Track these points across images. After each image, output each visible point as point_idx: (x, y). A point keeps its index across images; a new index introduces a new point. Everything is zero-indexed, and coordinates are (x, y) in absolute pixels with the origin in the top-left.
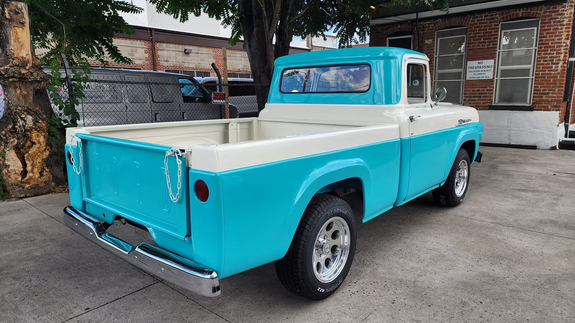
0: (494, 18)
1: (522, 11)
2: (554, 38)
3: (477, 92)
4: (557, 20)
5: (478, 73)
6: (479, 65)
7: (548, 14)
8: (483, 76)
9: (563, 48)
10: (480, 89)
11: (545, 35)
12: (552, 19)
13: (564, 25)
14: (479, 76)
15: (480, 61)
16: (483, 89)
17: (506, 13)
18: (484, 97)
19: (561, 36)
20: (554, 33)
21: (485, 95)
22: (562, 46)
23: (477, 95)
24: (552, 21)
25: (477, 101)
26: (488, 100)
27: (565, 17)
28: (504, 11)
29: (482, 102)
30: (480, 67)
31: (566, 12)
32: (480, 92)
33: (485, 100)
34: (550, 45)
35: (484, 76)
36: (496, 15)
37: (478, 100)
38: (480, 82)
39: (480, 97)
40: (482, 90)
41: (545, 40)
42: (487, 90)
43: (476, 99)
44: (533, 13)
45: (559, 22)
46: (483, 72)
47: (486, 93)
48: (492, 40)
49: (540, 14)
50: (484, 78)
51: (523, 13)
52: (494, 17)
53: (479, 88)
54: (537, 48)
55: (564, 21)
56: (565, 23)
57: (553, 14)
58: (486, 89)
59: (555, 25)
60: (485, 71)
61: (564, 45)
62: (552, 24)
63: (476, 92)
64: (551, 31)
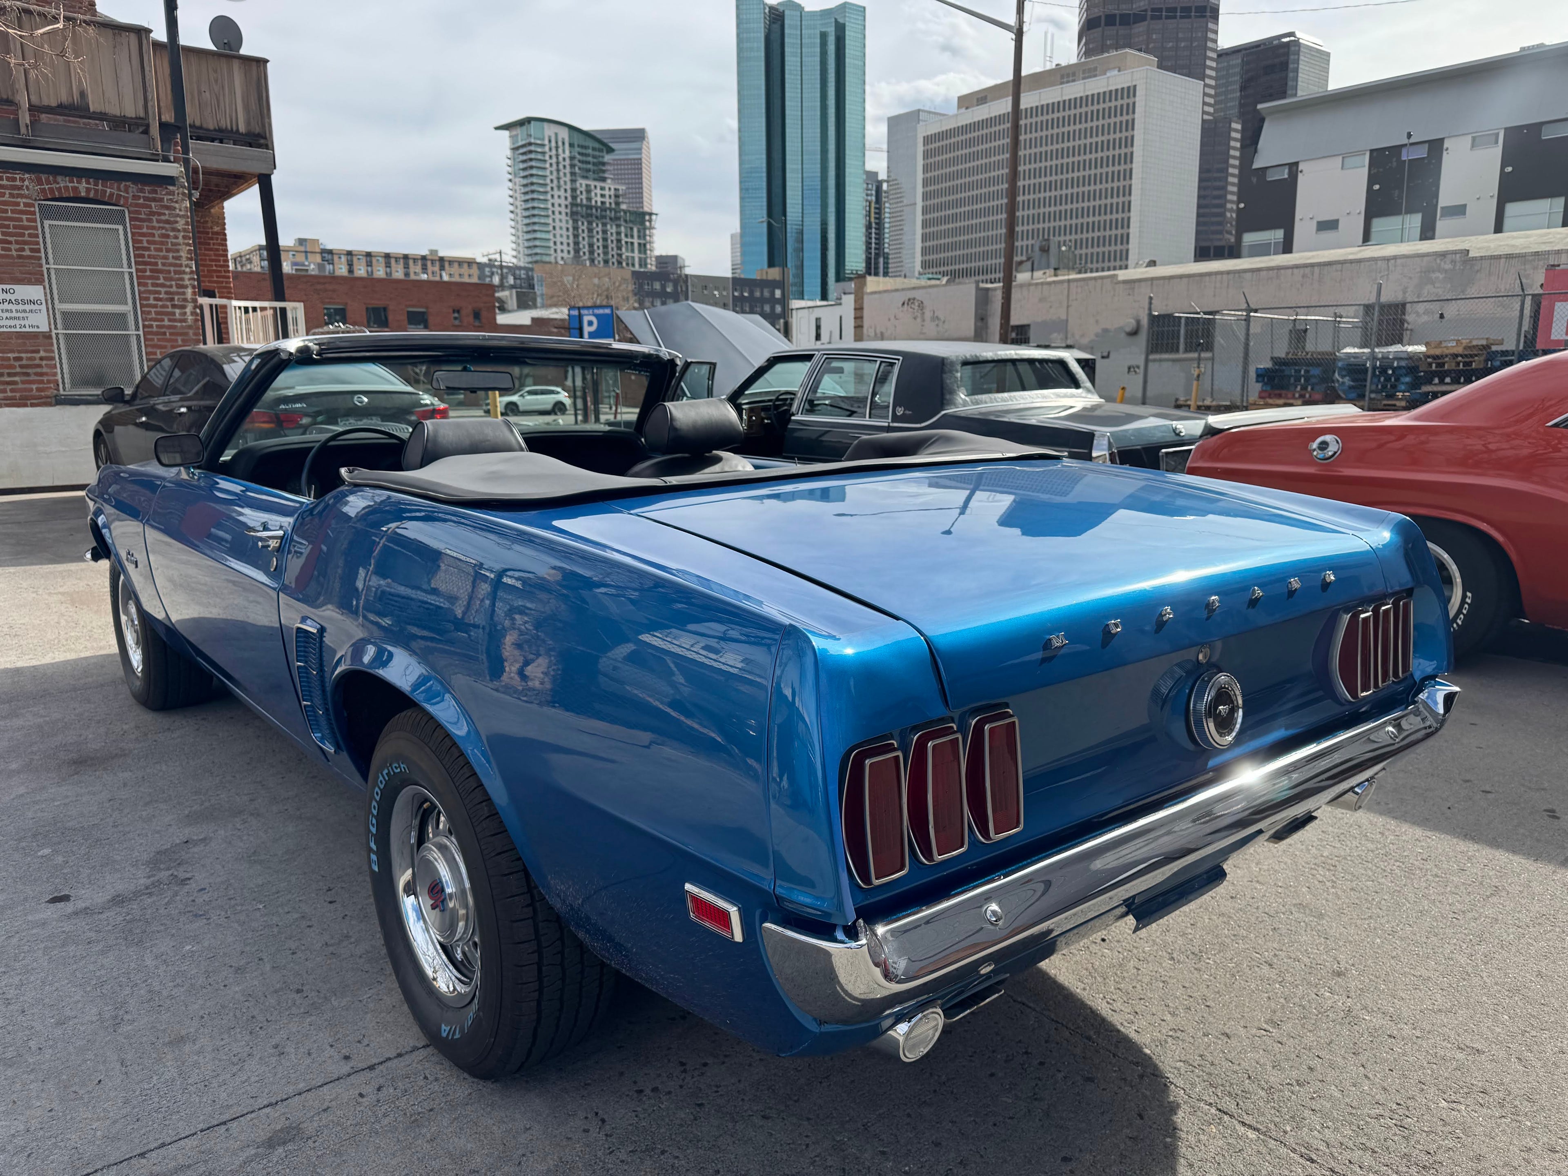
0: (20, 188)
1: (84, 184)
2: (164, 253)
3: (17, 364)
4: (163, 218)
5: (9, 315)
6: (8, 297)
7: (141, 201)
8: (23, 323)
9: (187, 277)
10: (23, 355)
11: (145, 245)
12: (153, 213)
13: (179, 231)
14: (12, 323)
15: (8, 287)
16: (29, 355)
17: (48, 183)
18: (36, 374)
19: (178, 251)
20: (162, 243)
21: (39, 370)
22: (184, 272)
23: (18, 370)
24: (154, 218)
25: (20, 386)
26: (49, 382)
27: (178, 215)
28: (43, 177)
29: (34, 387)
30: (10, 302)
31: (177, 205)
32: (24, 362)
33: (42, 382)
34: (160, 267)
35: (26, 323)
36: (22, 180)
37: (23, 382)
38: (17, 338)
39: (28, 374)
40: (29, 359)
41: (149, 256)
42: (41, 359)
43: (17, 379)
44: (112, 195)
45: (167, 222)
46: (19, 315)
47: (40, 366)
48: (26, 238)
49: (126, 198)
50: (27, 329)
51: (88, 190)
52: (18, 183)
53: (19, 352)
54: (133, 270)
55: (177, 222)
56: (180, 226)
57: (153, 204)
58: (37, 356)
59: (163, 228)
60: (25, 311)
61: (188, 270)
62: (155, 224)
63: (12, 362)
64: (157, 239)
